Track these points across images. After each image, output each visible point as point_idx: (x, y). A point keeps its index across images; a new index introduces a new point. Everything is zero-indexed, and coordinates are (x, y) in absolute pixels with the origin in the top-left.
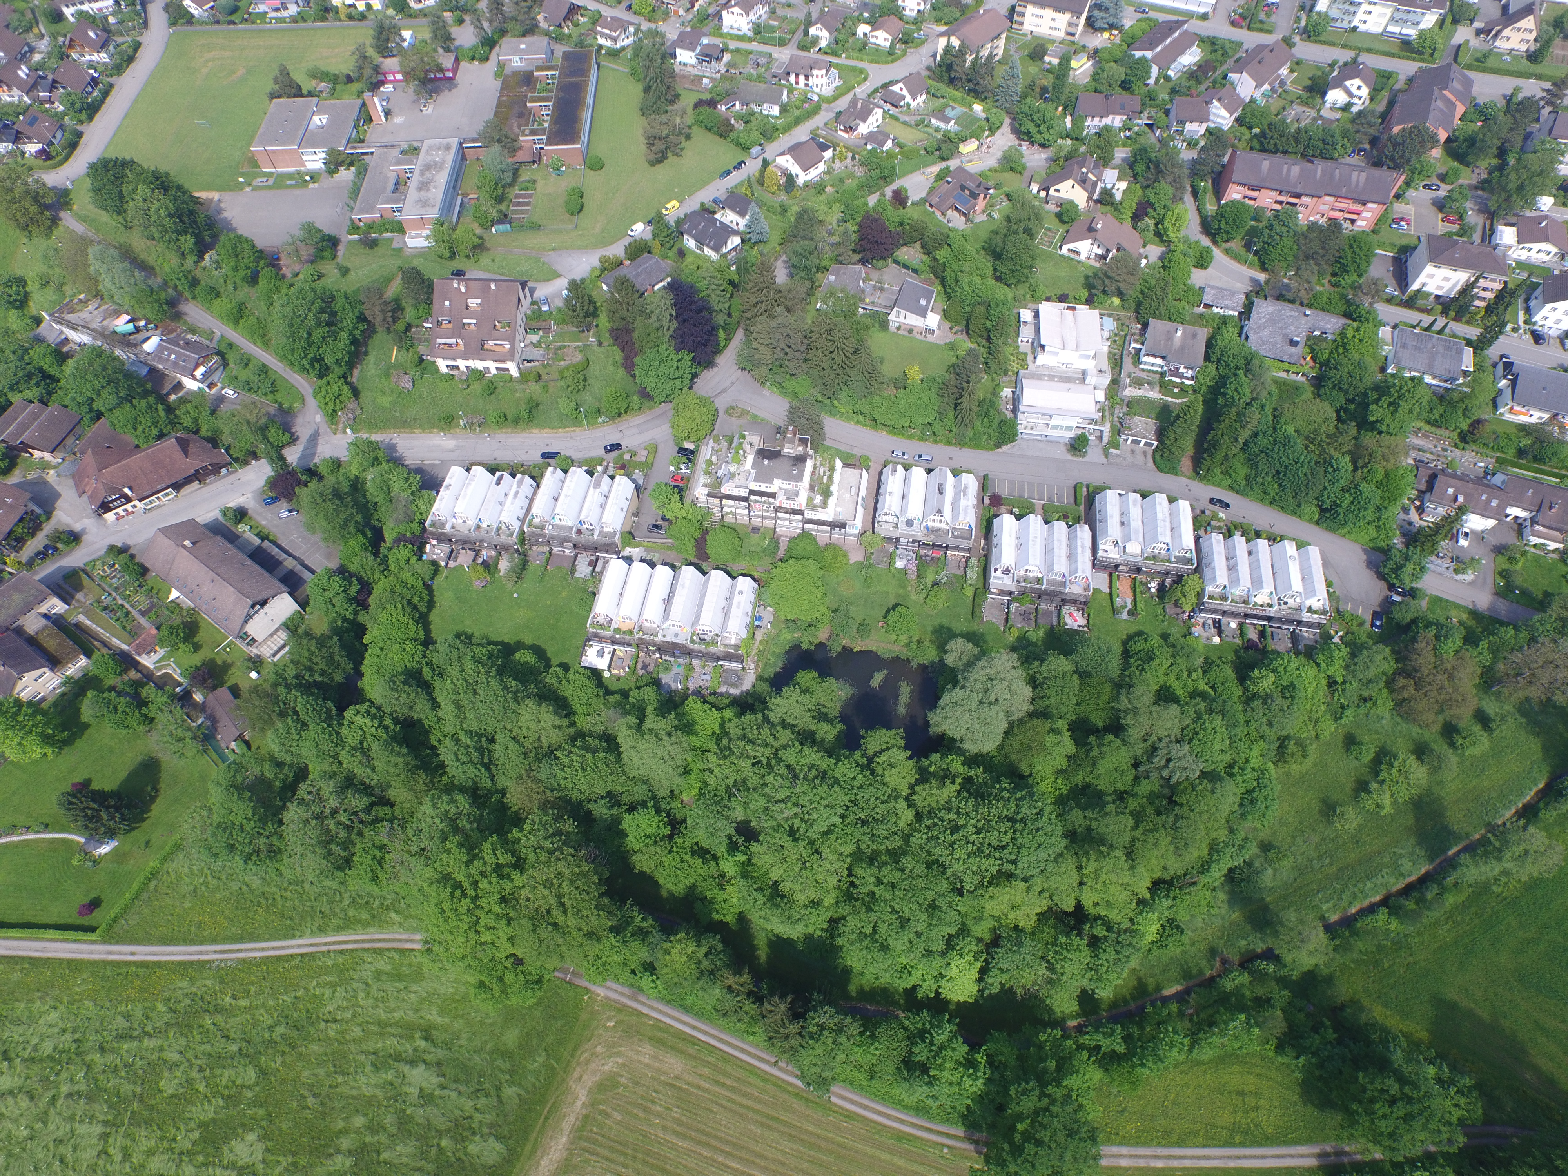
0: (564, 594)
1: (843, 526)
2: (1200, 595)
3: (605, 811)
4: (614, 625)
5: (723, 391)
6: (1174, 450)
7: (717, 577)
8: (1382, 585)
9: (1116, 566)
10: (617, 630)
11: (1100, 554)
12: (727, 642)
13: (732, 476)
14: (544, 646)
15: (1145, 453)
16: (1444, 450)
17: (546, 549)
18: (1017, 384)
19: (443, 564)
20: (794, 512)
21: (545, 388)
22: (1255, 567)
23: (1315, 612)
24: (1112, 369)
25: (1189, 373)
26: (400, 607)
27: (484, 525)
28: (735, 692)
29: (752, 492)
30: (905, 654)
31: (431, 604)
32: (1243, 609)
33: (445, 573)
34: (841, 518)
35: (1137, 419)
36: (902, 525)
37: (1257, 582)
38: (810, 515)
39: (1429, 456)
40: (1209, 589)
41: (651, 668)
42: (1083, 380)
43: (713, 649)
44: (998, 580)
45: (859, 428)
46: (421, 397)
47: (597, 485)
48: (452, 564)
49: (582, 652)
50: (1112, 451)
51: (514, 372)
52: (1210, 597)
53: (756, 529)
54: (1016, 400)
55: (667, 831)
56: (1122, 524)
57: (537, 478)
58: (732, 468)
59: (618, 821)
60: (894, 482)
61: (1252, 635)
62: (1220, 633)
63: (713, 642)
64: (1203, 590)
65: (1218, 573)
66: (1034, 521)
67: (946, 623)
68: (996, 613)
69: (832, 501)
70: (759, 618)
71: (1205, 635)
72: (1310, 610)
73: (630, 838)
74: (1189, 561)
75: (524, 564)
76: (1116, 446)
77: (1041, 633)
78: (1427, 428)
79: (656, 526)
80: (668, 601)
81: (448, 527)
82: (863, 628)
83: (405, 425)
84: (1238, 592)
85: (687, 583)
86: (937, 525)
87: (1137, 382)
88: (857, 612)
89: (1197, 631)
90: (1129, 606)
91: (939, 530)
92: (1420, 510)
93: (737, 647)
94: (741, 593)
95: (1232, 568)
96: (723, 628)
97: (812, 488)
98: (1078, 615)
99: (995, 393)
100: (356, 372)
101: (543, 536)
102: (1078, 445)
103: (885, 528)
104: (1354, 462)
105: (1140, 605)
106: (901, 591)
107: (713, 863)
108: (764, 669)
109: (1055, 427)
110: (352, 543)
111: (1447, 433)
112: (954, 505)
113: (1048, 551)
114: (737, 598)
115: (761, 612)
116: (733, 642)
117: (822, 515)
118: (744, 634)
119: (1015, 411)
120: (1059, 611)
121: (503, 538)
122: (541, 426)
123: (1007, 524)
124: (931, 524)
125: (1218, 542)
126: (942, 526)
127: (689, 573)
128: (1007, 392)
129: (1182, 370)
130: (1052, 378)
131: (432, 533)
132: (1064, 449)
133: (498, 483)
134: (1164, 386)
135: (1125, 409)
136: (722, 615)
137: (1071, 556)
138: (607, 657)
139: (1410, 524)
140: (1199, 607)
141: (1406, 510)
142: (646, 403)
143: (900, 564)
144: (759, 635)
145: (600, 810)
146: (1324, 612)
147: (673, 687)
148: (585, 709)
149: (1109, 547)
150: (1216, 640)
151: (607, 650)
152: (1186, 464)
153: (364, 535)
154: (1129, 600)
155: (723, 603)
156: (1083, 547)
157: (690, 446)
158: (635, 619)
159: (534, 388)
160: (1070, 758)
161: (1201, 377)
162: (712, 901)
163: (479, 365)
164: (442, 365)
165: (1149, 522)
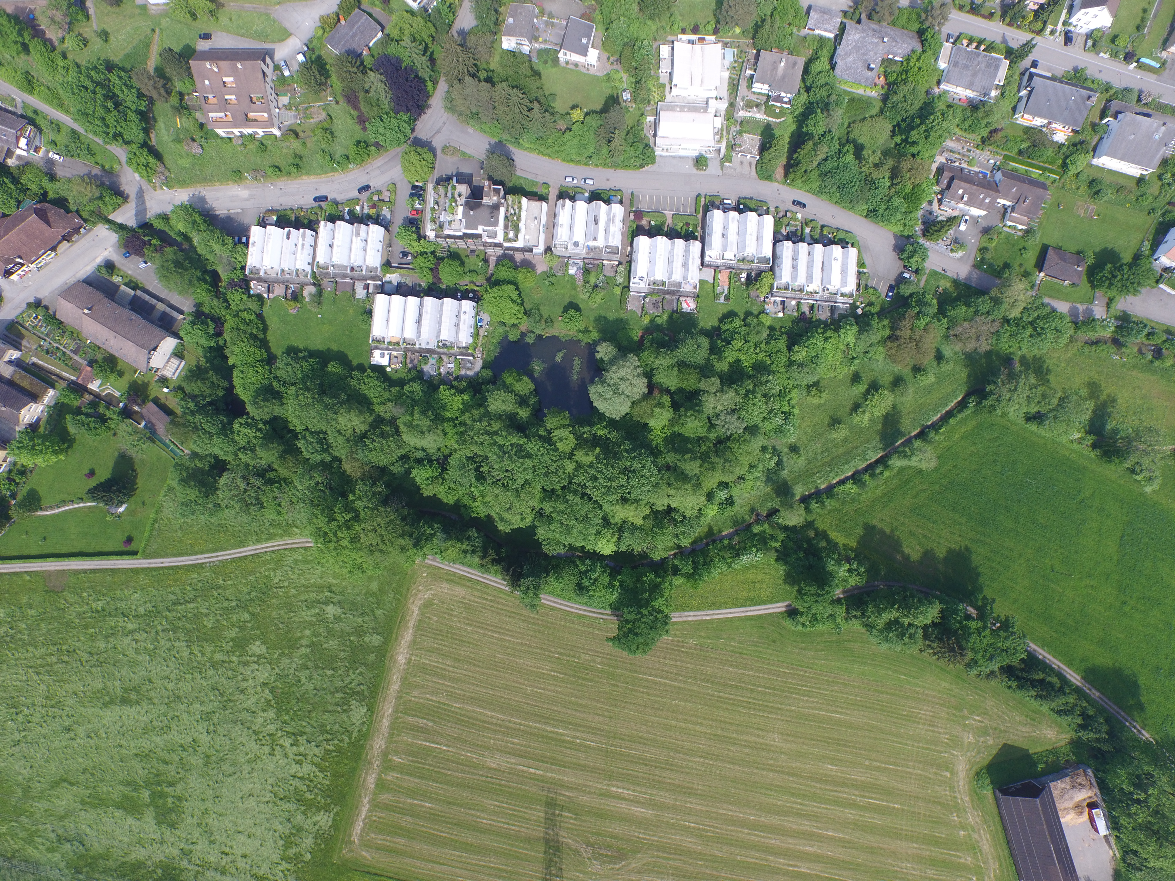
0: (351, 312)
1: (530, 250)
2: (772, 285)
4: (387, 341)
5: (438, 132)
7: (448, 304)
8: (900, 263)
9: (718, 267)
10: (390, 343)
11: (707, 259)
13: (450, 223)
15: (750, 164)
17: (333, 280)
18: (656, 114)
19: (265, 296)
22: (810, 266)
28: (470, 373)
30: (577, 337)
34: (529, 244)
35: (746, 136)
36: (571, 247)
39: (957, 156)
41: (416, 362)
42: (706, 109)
43: (452, 350)
44: (635, 284)
45: (540, 157)
48: (271, 295)
50: (727, 164)
51: (277, 133)
53: (473, 252)
54: (657, 126)
56: (723, 236)
57: (314, 230)
61: (805, 309)
62: (784, 309)
63: (452, 346)
64: (774, 282)
67: (603, 314)
68: (636, 304)
70: (480, 321)
71: (774, 310)
77: (665, 317)
79: (404, 253)
80: (419, 322)
81: (262, 273)
82: (549, 321)
83: (206, 180)
86: (595, 244)
87: (749, 105)
88: (545, 311)
90: (726, 292)
91: (596, 248)
92: (940, 202)
96: (457, 337)
97: (506, 227)
98: (690, 301)
99: (640, 122)
101: (328, 274)
102: (700, 161)
103: (559, 250)
105: (733, 292)
106: (573, 292)
108: (487, 355)
109: (684, 149)
112: (607, 229)
113: (670, 262)
116: (464, 346)
117: (515, 245)
119: (655, 135)
120: (678, 299)
121: (302, 278)
122: (307, 173)
123: (642, 243)
124: (591, 244)
126: (598, 245)
129: (782, 95)
132: (691, 163)
135: (738, 128)
136: (455, 330)
137: (685, 265)
139: (931, 213)
140: (771, 294)
141: (930, 202)
143: (572, 272)
144: (482, 332)
148: (378, 400)
150: (781, 315)
151: (386, 353)
154: (726, 288)
155: (455, 320)
157: (419, 184)
158: (400, 335)
159: (295, 144)
161: (795, 101)
162: (470, 507)
163: (249, 131)
164: (221, 133)
165: (741, 234)
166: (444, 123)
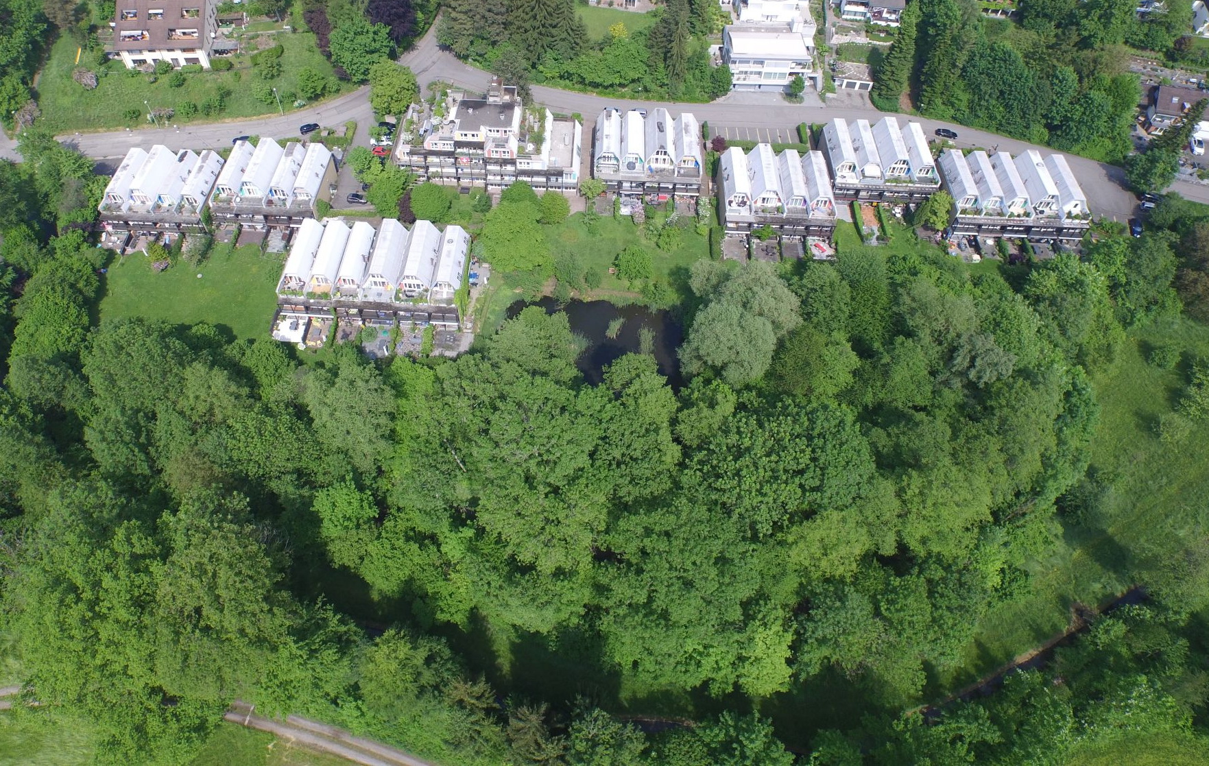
0: (254, 270)
1: (560, 174)
2: (952, 210)
3: (291, 489)
4: (307, 289)
5: (425, 70)
6: (892, 84)
7: (423, 227)
8: (1131, 194)
9: (858, 191)
10: (311, 295)
11: (839, 180)
12: (438, 297)
13: (435, 129)
14: (229, 324)
15: (861, 96)
16: (1153, 69)
17: (233, 227)
18: (725, 39)
19: (118, 251)
20: (505, 162)
21: (238, 76)
22: (1003, 178)
23: (1077, 217)
24: (817, 20)
25: (893, 17)
26: (59, 289)
27: (165, 205)
28: (451, 353)
29: (458, 144)
30: (641, 300)
31: (101, 291)
32: (1001, 220)
33: (122, 260)
34: (557, 167)
35: (848, 64)
36: (623, 168)
37: (1010, 191)
38: (522, 165)
40: (960, 205)
41: (352, 337)
42: (790, 30)
43: (422, 305)
44: (733, 213)
45: (567, 92)
46: (105, 94)
47: (290, 153)
48: (129, 250)
49: (273, 325)
50: (829, 95)
51: (205, 63)
52: (964, 211)
53: (465, 190)
54: (725, 54)
55: (374, 512)
56: (856, 150)
57: (225, 154)
58: (435, 121)
59: (308, 502)
60: (610, 128)
61: (1012, 250)
62: (978, 249)
63: (421, 297)
64: (953, 206)
65: (967, 185)
66: (765, 151)
67: (682, 264)
68: (736, 251)
69: (545, 147)
70: (474, 275)
71: (963, 254)
72: (1069, 215)
73: (326, 523)
74: (932, 181)
75: (210, 245)
76: (833, 90)
78: (1133, 51)
79: (356, 196)
80: (368, 259)
81: (124, 209)
82: (592, 278)
83: (89, 124)
84: (988, 204)
85: (389, 235)
86: (660, 165)
87: (843, 30)
88: (584, 264)
89: (954, 251)
90: (878, 233)
91: (662, 170)
92: (1147, 125)
93: (449, 301)
94: (451, 241)
95: (980, 181)
96: (433, 282)
97: (522, 139)
98: (825, 246)
99: (704, 48)
100: (37, 78)
101: (230, 210)
102: (793, 91)
103: (605, 171)
104: (1079, 72)
105: (889, 230)
106: (630, 237)
107: (433, 548)
108: (483, 328)
109: (768, 75)
110: (14, 233)
111: (1153, 54)
112: (677, 143)
113: (784, 178)
114: (446, 247)
115: (475, 269)
116: (445, 296)
117: (536, 165)
118: (457, 285)
120: (804, 244)
121: (186, 215)
122: (234, 115)
123: (735, 158)
124: (654, 166)
125: (959, 157)
126: (667, 166)
127: (391, 226)
128: (714, 49)
129: (885, 15)
130: (758, 30)
131: (107, 218)
132: (780, 98)
133: (181, 159)
134: (870, 30)
135: (834, 56)
136: (430, 268)
137: (809, 181)
138: (302, 328)
139: (1140, 138)
140: (952, 223)
142: (344, 85)
143: (625, 211)
144: (475, 292)
145: (285, 487)
146: (1085, 217)
147: (379, 354)
148: (272, 380)
149: (846, 172)
150: (975, 259)
151: (301, 322)
152: (904, 101)
153: (30, 226)
154: (876, 228)
155: (431, 255)
156: (820, 171)
157: (391, 120)
158: (331, 278)
159: (226, 78)
160: (855, 373)
161: (906, 18)
162: (435, 597)
163: (167, 56)
164: (128, 59)
165: (884, 143)
166: (434, 63)
